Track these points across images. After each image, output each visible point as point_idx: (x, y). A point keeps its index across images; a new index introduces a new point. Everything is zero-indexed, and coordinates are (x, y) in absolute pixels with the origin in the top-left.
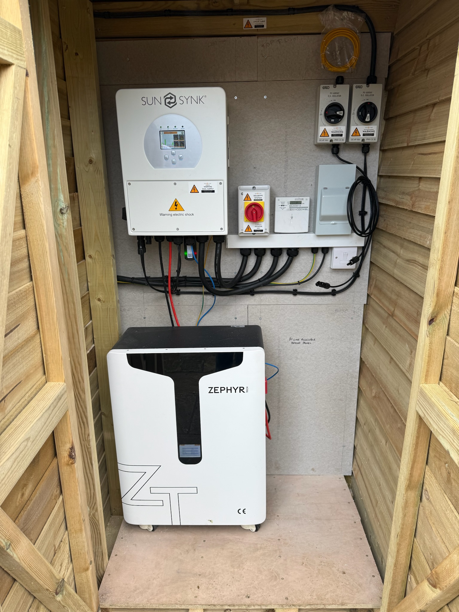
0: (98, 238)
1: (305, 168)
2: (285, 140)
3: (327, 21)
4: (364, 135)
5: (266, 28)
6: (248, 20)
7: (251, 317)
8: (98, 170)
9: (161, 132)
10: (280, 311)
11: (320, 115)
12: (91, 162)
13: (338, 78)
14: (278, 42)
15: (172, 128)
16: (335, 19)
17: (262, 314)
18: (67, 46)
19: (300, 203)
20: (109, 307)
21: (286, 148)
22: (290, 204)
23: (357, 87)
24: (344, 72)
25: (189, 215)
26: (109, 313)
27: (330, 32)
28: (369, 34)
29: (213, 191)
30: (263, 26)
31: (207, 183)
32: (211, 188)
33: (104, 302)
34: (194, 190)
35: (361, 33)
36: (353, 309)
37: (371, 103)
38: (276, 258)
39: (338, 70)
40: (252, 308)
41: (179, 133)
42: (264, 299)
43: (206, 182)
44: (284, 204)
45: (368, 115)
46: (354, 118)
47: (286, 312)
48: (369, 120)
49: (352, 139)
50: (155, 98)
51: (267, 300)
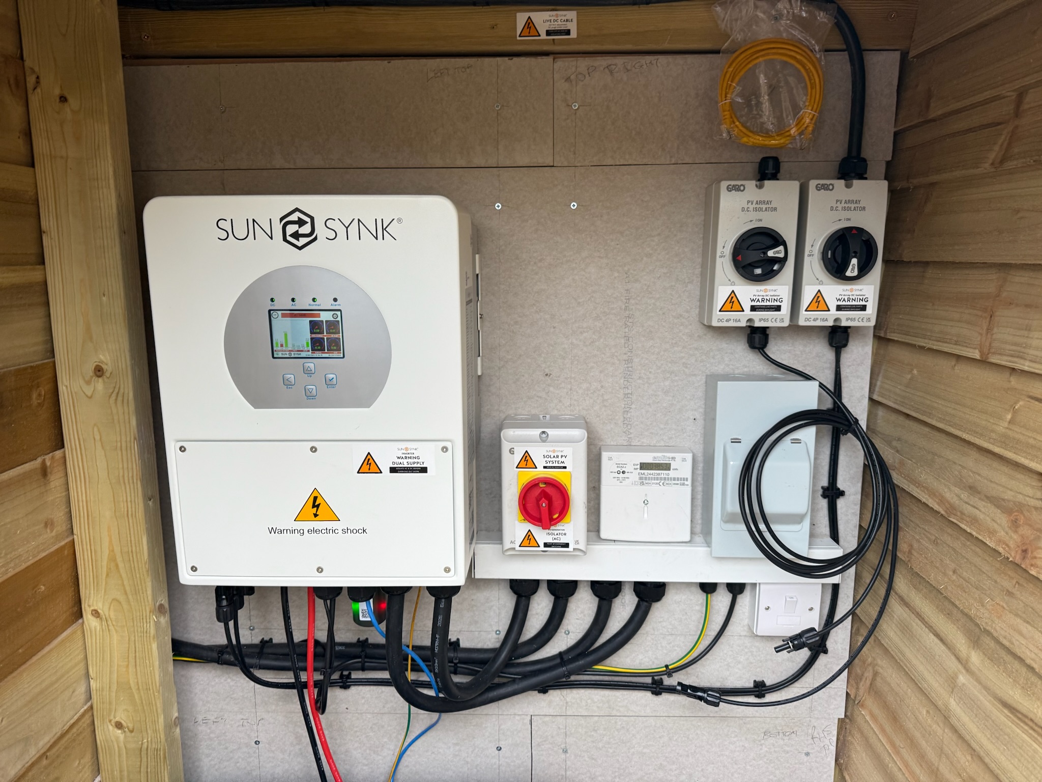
0: (117, 566)
1: (677, 378)
2: (625, 310)
3: (736, 20)
4: (839, 308)
5: (575, 36)
6: (529, 17)
7: (539, 745)
8: (118, 393)
9: (274, 314)
10: (617, 733)
11: (721, 257)
12: (99, 371)
13: (764, 161)
14: (606, 70)
15: (304, 303)
16: (757, 16)
17: (570, 740)
18: (38, 78)
19: (667, 467)
20: (145, 746)
21: (627, 330)
22: (641, 468)
23: (819, 188)
24: (781, 148)
25: (352, 532)
26: (144, 759)
27: (742, 50)
28: (846, 53)
29: (424, 470)
30: (568, 32)
31: (407, 449)
32: (416, 460)
33: (132, 731)
34: (369, 465)
35: (826, 51)
36: (810, 731)
37: (860, 231)
38: (605, 603)
39: (766, 143)
40: (543, 722)
41: (325, 317)
42: (574, 701)
43: (403, 445)
44: (623, 469)
45: (854, 261)
46: (813, 265)
47: (634, 735)
48: (856, 273)
49: (806, 318)
50: (254, 220)
51: (584, 703)
